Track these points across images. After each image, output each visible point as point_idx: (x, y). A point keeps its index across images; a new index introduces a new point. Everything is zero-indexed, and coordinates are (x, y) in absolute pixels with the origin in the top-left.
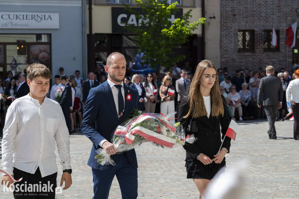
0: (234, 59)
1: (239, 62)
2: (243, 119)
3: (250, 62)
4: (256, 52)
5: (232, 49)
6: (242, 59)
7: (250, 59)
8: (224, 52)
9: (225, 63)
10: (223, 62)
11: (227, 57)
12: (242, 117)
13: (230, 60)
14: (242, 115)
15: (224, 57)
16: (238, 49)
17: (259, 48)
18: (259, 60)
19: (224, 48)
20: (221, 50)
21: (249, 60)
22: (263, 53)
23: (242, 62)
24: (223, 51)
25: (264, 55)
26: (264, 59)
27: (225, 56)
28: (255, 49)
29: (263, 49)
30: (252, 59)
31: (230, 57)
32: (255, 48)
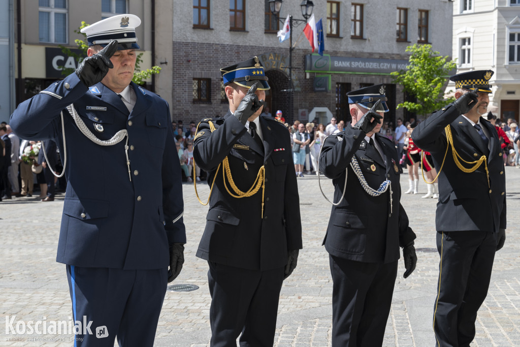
0: (188, 111)
1: (194, 115)
2: (200, 179)
3: (206, 115)
4: (212, 103)
5: (186, 99)
6: (197, 111)
7: (206, 111)
8: (177, 102)
9: (177, 115)
10: (176, 115)
11: (180, 109)
12: (200, 177)
13: (183, 112)
14: (199, 175)
15: (177, 109)
16: (192, 100)
17: (216, 99)
18: (217, 113)
19: (177, 98)
20: (173, 101)
21: (205, 113)
22: (220, 105)
23: (197, 115)
24: (175, 102)
25: (221, 107)
26: (221, 111)
27: (178, 107)
28: (212, 100)
29: (220, 101)
30: (209, 111)
31: (183, 109)
32: (212, 98)
